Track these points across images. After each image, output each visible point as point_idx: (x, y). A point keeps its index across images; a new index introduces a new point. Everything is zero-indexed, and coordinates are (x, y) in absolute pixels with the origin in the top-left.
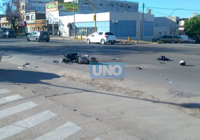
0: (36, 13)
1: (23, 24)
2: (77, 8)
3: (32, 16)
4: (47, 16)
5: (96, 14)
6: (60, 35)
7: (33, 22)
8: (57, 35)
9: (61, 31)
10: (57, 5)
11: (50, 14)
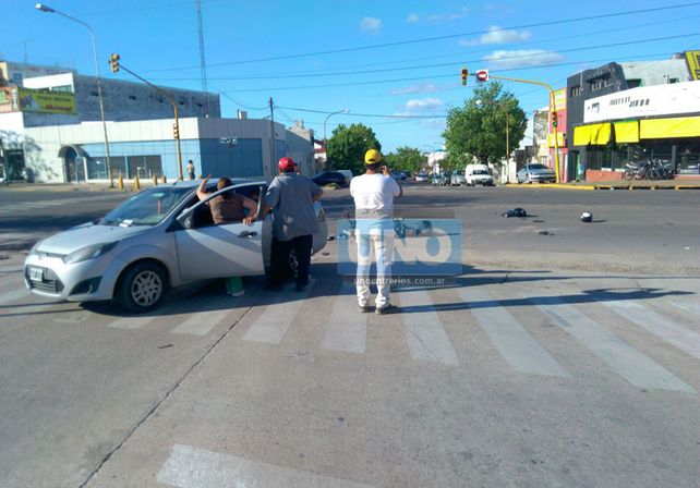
2: (72, 104)
5: (180, 120)
6: (31, 181)
8: (22, 178)
10: (15, 98)
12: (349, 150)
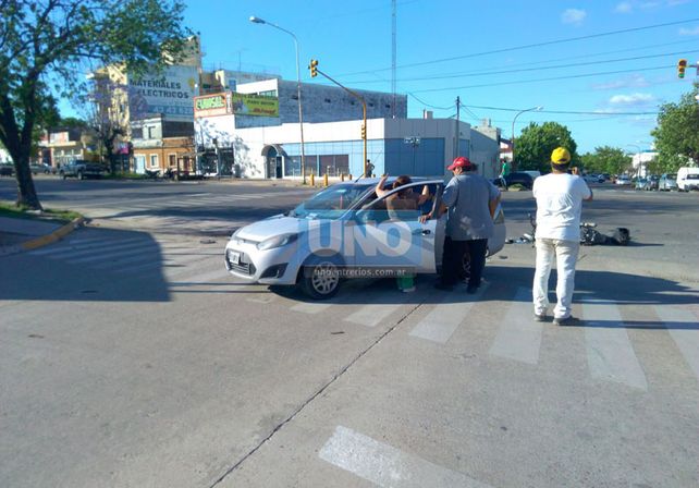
0: (162, 121)
1: (122, 149)
2: (276, 107)
3: (150, 128)
4: (197, 128)
6: (238, 176)
7: (153, 143)
8: (231, 173)
9: (241, 165)
10: (229, 102)
11: (206, 122)
12: (539, 150)
